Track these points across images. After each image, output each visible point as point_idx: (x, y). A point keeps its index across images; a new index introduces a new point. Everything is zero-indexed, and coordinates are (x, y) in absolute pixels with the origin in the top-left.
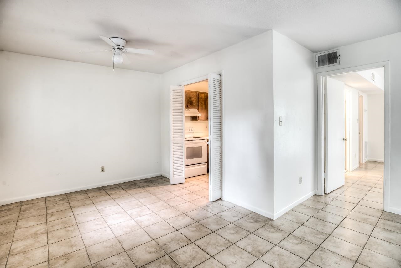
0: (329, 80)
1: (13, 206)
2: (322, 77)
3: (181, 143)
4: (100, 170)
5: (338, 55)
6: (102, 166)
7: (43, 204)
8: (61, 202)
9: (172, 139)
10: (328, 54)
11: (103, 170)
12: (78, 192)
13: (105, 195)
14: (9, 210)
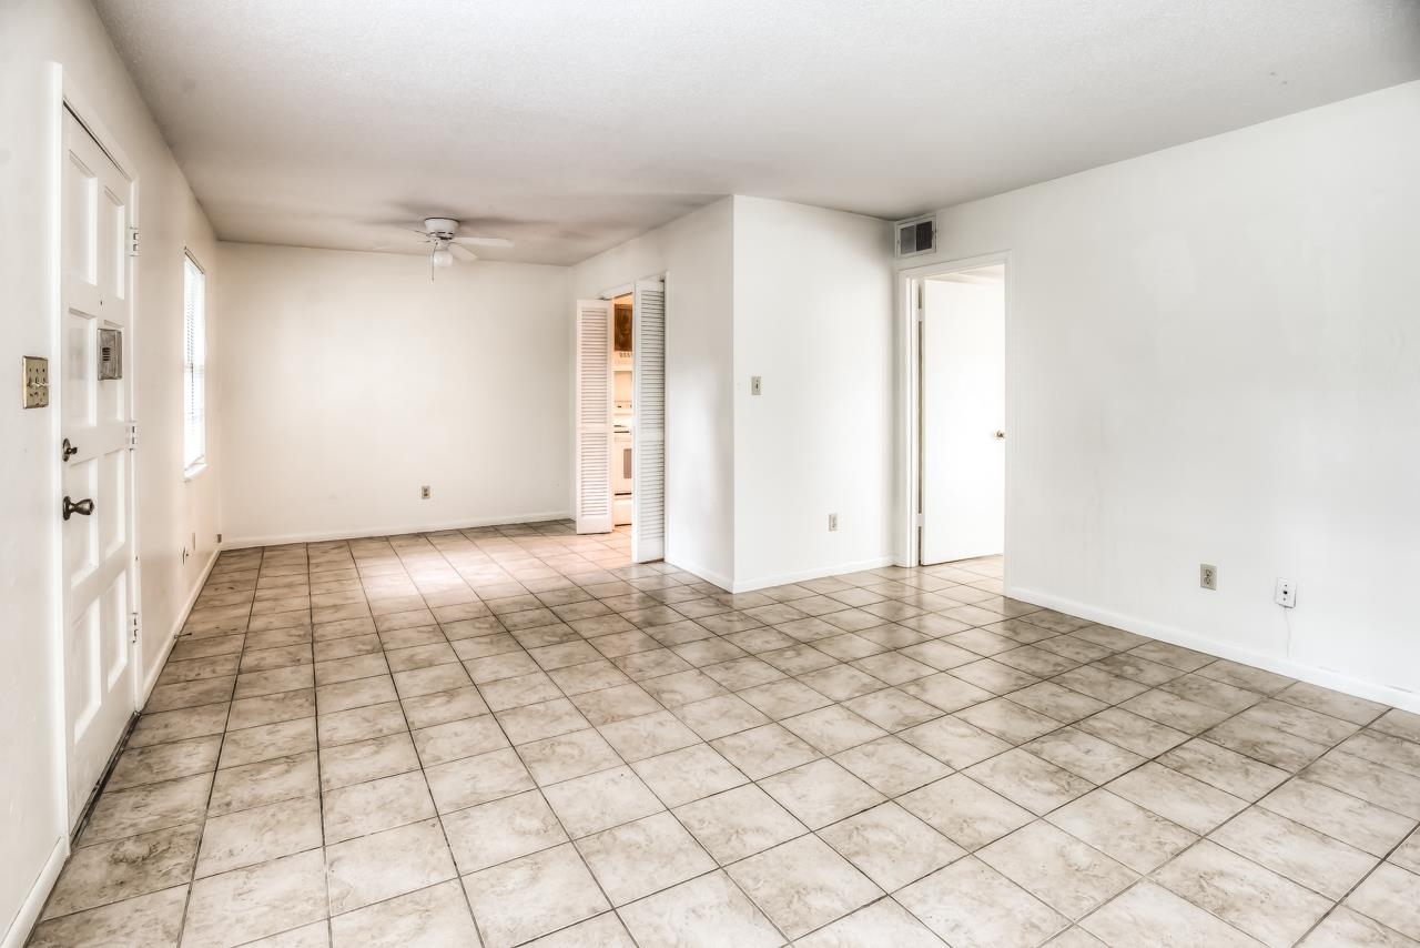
0: (931, 286)
1: (249, 552)
2: (908, 280)
3: (604, 436)
4: (420, 493)
5: (933, 229)
6: (426, 485)
7: (302, 552)
8: (337, 551)
9: (579, 425)
10: (918, 226)
11: (426, 493)
12: (371, 539)
13: (425, 545)
14: (244, 556)
